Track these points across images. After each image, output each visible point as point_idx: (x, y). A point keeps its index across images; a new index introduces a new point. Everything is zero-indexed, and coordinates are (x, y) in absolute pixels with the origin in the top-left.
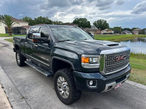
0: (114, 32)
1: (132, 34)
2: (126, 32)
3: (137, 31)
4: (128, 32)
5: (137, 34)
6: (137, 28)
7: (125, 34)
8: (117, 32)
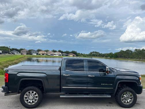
0: (2, 52)
1: (20, 54)
2: (15, 53)
3: (25, 51)
4: (17, 52)
5: (25, 54)
6: (24, 49)
7: (14, 54)
8: (6, 53)
